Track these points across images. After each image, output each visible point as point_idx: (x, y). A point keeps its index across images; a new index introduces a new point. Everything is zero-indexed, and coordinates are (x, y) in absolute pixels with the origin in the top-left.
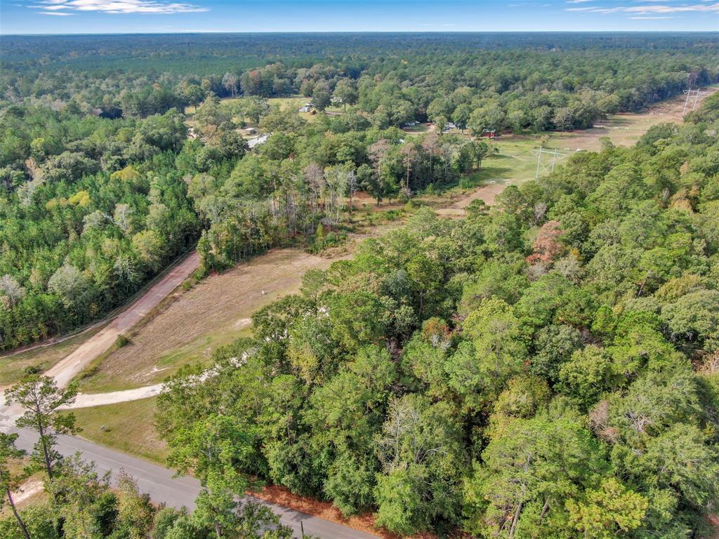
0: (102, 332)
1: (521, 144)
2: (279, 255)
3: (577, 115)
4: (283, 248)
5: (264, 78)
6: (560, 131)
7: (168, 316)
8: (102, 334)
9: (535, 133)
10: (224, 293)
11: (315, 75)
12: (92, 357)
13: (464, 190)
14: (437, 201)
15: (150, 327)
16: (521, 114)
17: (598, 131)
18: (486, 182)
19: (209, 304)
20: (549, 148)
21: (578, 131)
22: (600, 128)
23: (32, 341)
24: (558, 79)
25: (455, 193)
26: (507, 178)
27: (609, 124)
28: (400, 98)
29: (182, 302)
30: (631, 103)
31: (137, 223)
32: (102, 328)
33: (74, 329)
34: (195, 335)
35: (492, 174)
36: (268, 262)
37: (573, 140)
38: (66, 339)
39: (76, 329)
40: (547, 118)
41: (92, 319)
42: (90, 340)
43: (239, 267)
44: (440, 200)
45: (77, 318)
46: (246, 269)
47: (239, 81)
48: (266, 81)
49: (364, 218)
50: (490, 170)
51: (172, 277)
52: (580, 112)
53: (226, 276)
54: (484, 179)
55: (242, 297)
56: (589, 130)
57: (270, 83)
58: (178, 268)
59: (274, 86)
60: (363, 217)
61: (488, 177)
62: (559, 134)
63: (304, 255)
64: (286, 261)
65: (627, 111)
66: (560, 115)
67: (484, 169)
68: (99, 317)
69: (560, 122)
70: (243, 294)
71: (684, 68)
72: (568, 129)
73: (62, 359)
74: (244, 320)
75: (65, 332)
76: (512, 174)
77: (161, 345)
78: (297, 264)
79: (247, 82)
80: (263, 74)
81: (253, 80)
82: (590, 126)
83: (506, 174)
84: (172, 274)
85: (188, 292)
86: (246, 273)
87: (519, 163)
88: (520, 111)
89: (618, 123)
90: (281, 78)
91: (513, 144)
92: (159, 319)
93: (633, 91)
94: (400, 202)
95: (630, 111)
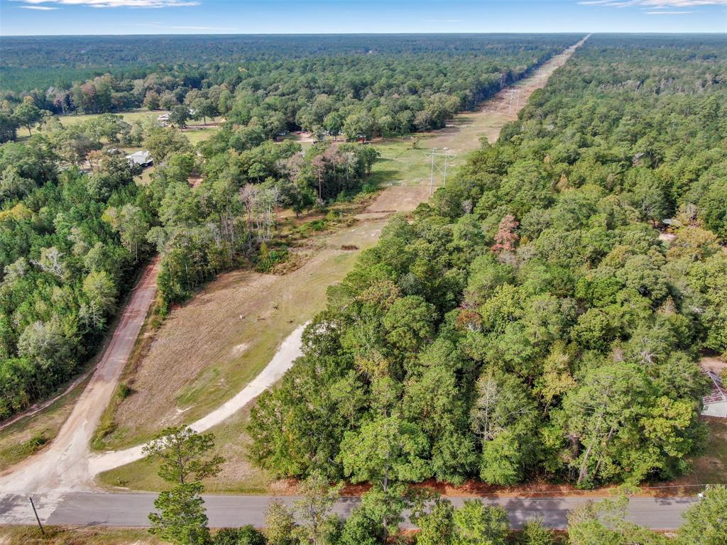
0: (89, 387)
1: (394, 146)
2: (231, 279)
3: (434, 117)
4: (230, 271)
5: (99, 91)
6: (422, 132)
7: (155, 357)
8: (91, 390)
9: (402, 135)
10: (199, 325)
11: (155, 86)
12: (98, 412)
13: (369, 195)
14: (350, 207)
15: (143, 372)
16: (388, 119)
17: (451, 130)
18: (383, 185)
19: (191, 337)
20: (420, 149)
21: (436, 131)
22: (451, 127)
23: (13, 412)
24: (402, 83)
25: (363, 198)
26: (399, 180)
27: (457, 123)
28: (268, 109)
29: (161, 341)
30: (467, 103)
31: (73, 266)
32: (86, 383)
33: (56, 391)
34: (199, 370)
35: (384, 177)
36: (225, 287)
37: (435, 140)
38: (52, 402)
39: (59, 389)
40: (410, 121)
41: (71, 375)
42: (81, 398)
43: (197, 296)
44: (353, 206)
45: (57, 378)
46: (207, 297)
47: (68, 97)
48: (102, 96)
49: (292, 232)
50: (379, 173)
51: (129, 317)
52: (435, 114)
53: (190, 307)
54: (380, 182)
55: (222, 325)
56: (443, 129)
57: (108, 98)
58: (130, 308)
59: (113, 100)
60: (291, 230)
61: (382, 180)
62: (422, 134)
63: (256, 276)
64: (241, 283)
65: (465, 110)
66: (421, 117)
67: (374, 173)
68: (76, 372)
69: (421, 123)
70: (221, 322)
71: (496, 70)
72: (428, 130)
73: (63, 423)
74: (238, 347)
75: (47, 396)
76: (401, 176)
77: (168, 387)
78: (254, 284)
79: (81, 96)
80: (98, 87)
81: (86, 95)
82: (443, 126)
83: (396, 176)
84: (127, 314)
85: (160, 330)
86: (208, 301)
87: (401, 165)
88: (388, 116)
89: (463, 121)
90: (117, 91)
91: (388, 147)
92: (146, 362)
93: (467, 92)
94: (316, 212)
95: (467, 110)
